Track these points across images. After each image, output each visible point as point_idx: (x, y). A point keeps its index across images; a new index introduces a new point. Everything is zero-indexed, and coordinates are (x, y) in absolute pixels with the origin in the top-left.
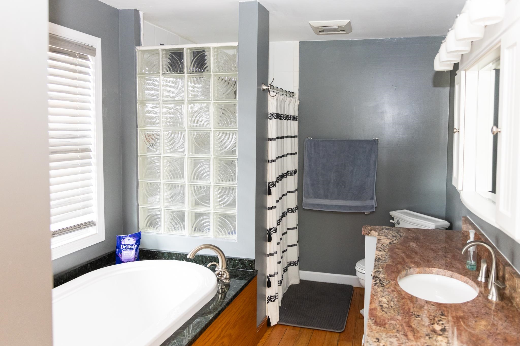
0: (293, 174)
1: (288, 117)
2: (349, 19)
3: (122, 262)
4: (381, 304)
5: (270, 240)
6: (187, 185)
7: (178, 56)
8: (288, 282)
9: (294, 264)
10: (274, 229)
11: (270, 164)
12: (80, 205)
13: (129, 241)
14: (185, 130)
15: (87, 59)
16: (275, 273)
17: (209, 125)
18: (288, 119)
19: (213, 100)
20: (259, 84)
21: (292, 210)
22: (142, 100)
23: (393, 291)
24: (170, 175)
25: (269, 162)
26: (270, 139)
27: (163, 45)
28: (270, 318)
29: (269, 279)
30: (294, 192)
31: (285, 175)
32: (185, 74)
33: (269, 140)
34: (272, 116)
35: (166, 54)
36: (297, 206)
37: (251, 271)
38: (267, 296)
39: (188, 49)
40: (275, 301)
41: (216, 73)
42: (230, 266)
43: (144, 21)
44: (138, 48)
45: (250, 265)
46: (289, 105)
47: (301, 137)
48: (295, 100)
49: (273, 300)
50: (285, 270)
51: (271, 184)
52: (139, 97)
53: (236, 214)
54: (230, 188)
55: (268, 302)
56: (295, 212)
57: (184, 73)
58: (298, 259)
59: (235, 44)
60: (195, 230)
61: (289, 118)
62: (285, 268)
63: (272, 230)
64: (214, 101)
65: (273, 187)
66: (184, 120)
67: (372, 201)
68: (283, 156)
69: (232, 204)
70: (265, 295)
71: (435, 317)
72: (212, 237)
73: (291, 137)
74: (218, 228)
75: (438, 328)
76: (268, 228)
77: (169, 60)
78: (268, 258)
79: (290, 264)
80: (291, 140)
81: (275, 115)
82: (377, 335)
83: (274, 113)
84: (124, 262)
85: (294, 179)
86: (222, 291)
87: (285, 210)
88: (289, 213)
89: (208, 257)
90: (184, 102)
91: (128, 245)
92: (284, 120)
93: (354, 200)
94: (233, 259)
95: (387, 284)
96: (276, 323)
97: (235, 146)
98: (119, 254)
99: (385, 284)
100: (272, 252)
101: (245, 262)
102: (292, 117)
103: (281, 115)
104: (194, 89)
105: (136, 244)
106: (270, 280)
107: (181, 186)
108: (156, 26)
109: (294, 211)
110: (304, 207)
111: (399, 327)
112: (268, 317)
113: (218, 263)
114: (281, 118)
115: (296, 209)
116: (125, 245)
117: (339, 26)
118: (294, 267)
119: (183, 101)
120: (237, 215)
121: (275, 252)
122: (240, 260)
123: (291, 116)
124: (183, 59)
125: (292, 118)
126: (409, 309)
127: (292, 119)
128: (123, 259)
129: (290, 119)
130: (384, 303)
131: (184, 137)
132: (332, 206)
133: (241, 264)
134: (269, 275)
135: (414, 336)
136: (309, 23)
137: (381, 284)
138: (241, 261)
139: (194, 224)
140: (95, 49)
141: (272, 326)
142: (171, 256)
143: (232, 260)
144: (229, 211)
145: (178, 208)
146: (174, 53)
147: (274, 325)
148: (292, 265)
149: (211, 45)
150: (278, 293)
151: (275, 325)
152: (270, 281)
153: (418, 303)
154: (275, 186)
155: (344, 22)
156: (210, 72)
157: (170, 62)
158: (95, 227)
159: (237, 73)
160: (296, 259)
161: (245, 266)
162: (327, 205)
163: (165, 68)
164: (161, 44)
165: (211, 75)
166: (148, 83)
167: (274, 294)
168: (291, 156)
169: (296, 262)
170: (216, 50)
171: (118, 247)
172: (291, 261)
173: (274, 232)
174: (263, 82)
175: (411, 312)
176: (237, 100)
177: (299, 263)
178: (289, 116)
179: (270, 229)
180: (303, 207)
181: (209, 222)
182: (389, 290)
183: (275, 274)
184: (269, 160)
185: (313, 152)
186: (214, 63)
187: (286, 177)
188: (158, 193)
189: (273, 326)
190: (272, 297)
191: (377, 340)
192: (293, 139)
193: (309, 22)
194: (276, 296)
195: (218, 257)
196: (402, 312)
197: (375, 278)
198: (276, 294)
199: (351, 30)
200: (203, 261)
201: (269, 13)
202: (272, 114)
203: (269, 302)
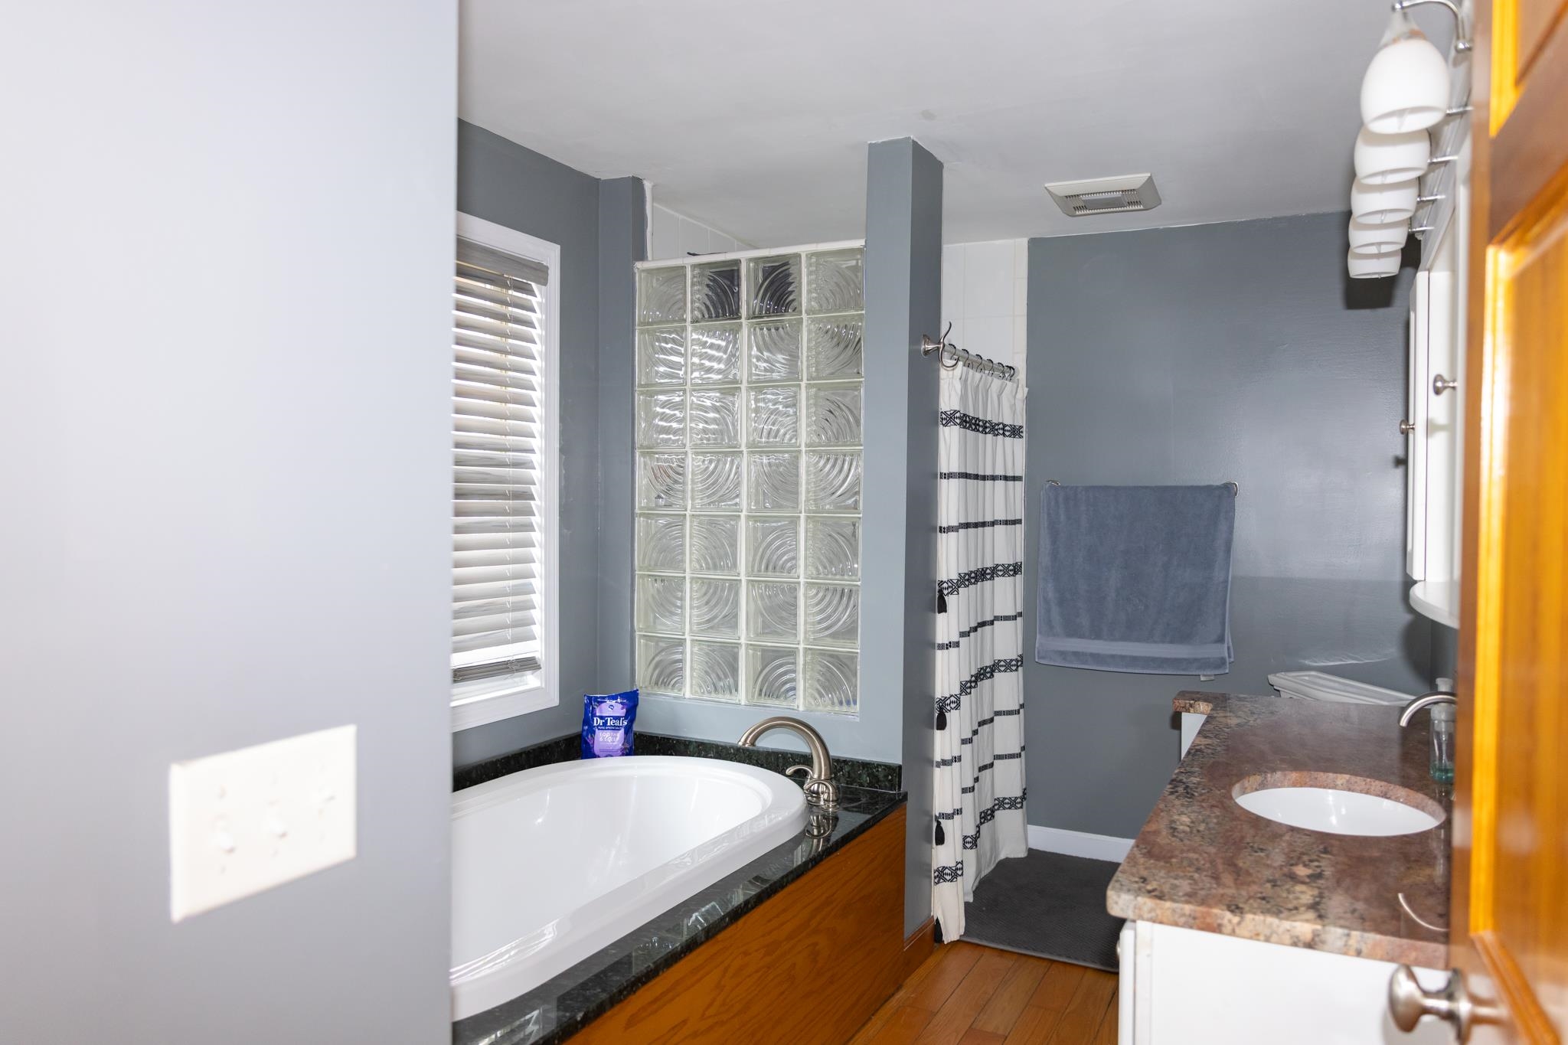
0: (1011, 573)
1: (996, 427)
2: (1147, 172)
3: (594, 756)
4: (1173, 825)
5: (942, 724)
6: (744, 583)
7: (728, 279)
8: (994, 848)
9: (1013, 804)
10: (953, 699)
11: (944, 535)
12: (508, 617)
13: (612, 709)
14: (741, 452)
15: (531, 292)
16: (954, 810)
17: (796, 439)
18: (996, 432)
19: (805, 378)
20: (915, 338)
21: (1008, 666)
22: (647, 385)
23: (1213, 806)
24: (705, 559)
25: (940, 531)
26: (945, 474)
27: (694, 255)
28: (941, 922)
29: (939, 824)
30: (1014, 618)
31: (989, 574)
32: (743, 320)
33: (941, 478)
34: (950, 418)
35: (701, 275)
36: (1021, 656)
37: (891, 792)
38: (934, 867)
39: (750, 260)
40: (955, 880)
41: (814, 314)
42: (842, 780)
43: (653, 206)
44: (639, 265)
45: (890, 777)
46: (999, 396)
47: (1032, 479)
48: (1015, 385)
49: (948, 878)
50: (987, 816)
51: (945, 585)
52: (639, 378)
53: (857, 653)
54: (843, 590)
55: (936, 881)
56: (1016, 670)
57: (740, 318)
58: (1024, 793)
59: (859, 243)
60: (760, 695)
61: (1001, 432)
62: (988, 810)
63: (948, 702)
64: (808, 380)
65: (951, 593)
66: (739, 428)
67: (1219, 645)
68: (983, 524)
69: (849, 632)
70: (930, 865)
71: (1303, 854)
72: (801, 708)
73: (1006, 478)
74: (817, 689)
75: (1301, 871)
76: (938, 695)
77: (706, 290)
78: (937, 771)
79: (1001, 803)
80: (1006, 486)
81: (958, 415)
82: (1145, 873)
83: (956, 412)
84: (599, 757)
85: (1013, 585)
86: (819, 832)
87: (988, 663)
88: (1000, 671)
89: (789, 755)
90: (739, 385)
91: (609, 719)
92: (986, 433)
93: (1171, 642)
94: (849, 761)
95: (1201, 795)
96: (955, 937)
97: (857, 493)
98: (589, 736)
99: (1196, 794)
100: (948, 757)
101: (878, 771)
102: (1007, 428)
103: (976, 421)
104: (762, 354)
105: (626, 717)
106: (943, 825)
107: (731, 586)
108: (681, 217)
109: (1014, 668)
110: (1038, 658)
111: (1204, 865)
112: (935, 919)
113: (812, 767)
114: (976, 428)
115: (1019, 664)
116: (602, 718)
117: (1123, 191)
118: (1013, 812)
119: (737, 383)
120: (859, 656)
121: (955, 758)
122: (866, 765)
123: (1005, 426)
124: (739, 285)
125: (1008, 431)
126: (1242, 838)
127: (1007, 433)
128: (596, 749)
129: (1004, 434)
130: (1182, 824)
131: (737, 468)
132: (1113, 656)
133: (868, 775)
134: (940, 814)
135: (1236, 880)
136: (1046, 188)
137: (1187, 793)
138: (867, 768)
139: (758, 677)
140: (547, 268)
141: (946, 943)
142: (705, 751)
143: (847, 764)
144: (842, 648)
145: (724, 637)
146: (719, 274)
147: (951, 942)
148: (1007, 806)
149: (803, 249)
150: (962, 863)
151: (954, 943)
152: (941, 829)
153: (1268, 829)
154: (956, 593)
155: (1135, 179)
156: (800, 313)
157: (710, 293)
158: (539, 672)
159: (863, 312)
160: (1019, 794)
161: (878, 781)
162: (1098, 655)
163: (698, 308)
164: (689, 253)
165: (802, 318)
166: (661, 347)
167: (952, 864)
168: (1005, 526)
169: (1019, 800)
170: (814, 260)
171: (588, 721)
172: (1006, 797)
173: (953, 705)
174: (926, 334)
175: (1245, 842)
176: (862, 377)
177: (1027, 803)
178: (1001, 426)
179: (943, 699)
180: (1037, 660)
181: (794, 671)
182: (1204, 804)
183: (953, 814)
184: (941, 527)
185: (1063, 518)
186: (809, 292)
187: (992, 578)
188: (679, 603)
189: (948, 944)
190: (947, 871)
191: (1142, 880)
192: (1010, 483)
193: (1046, 185)
194: (957, 869)
195: (812, 756)
196: (1221, 841)
197: (1175, 783)
198: (958, 863)
199: (1158, 202)
200: (778, 766)
201: (943, 166)
202: (949, 413)
203: (939, 882)
